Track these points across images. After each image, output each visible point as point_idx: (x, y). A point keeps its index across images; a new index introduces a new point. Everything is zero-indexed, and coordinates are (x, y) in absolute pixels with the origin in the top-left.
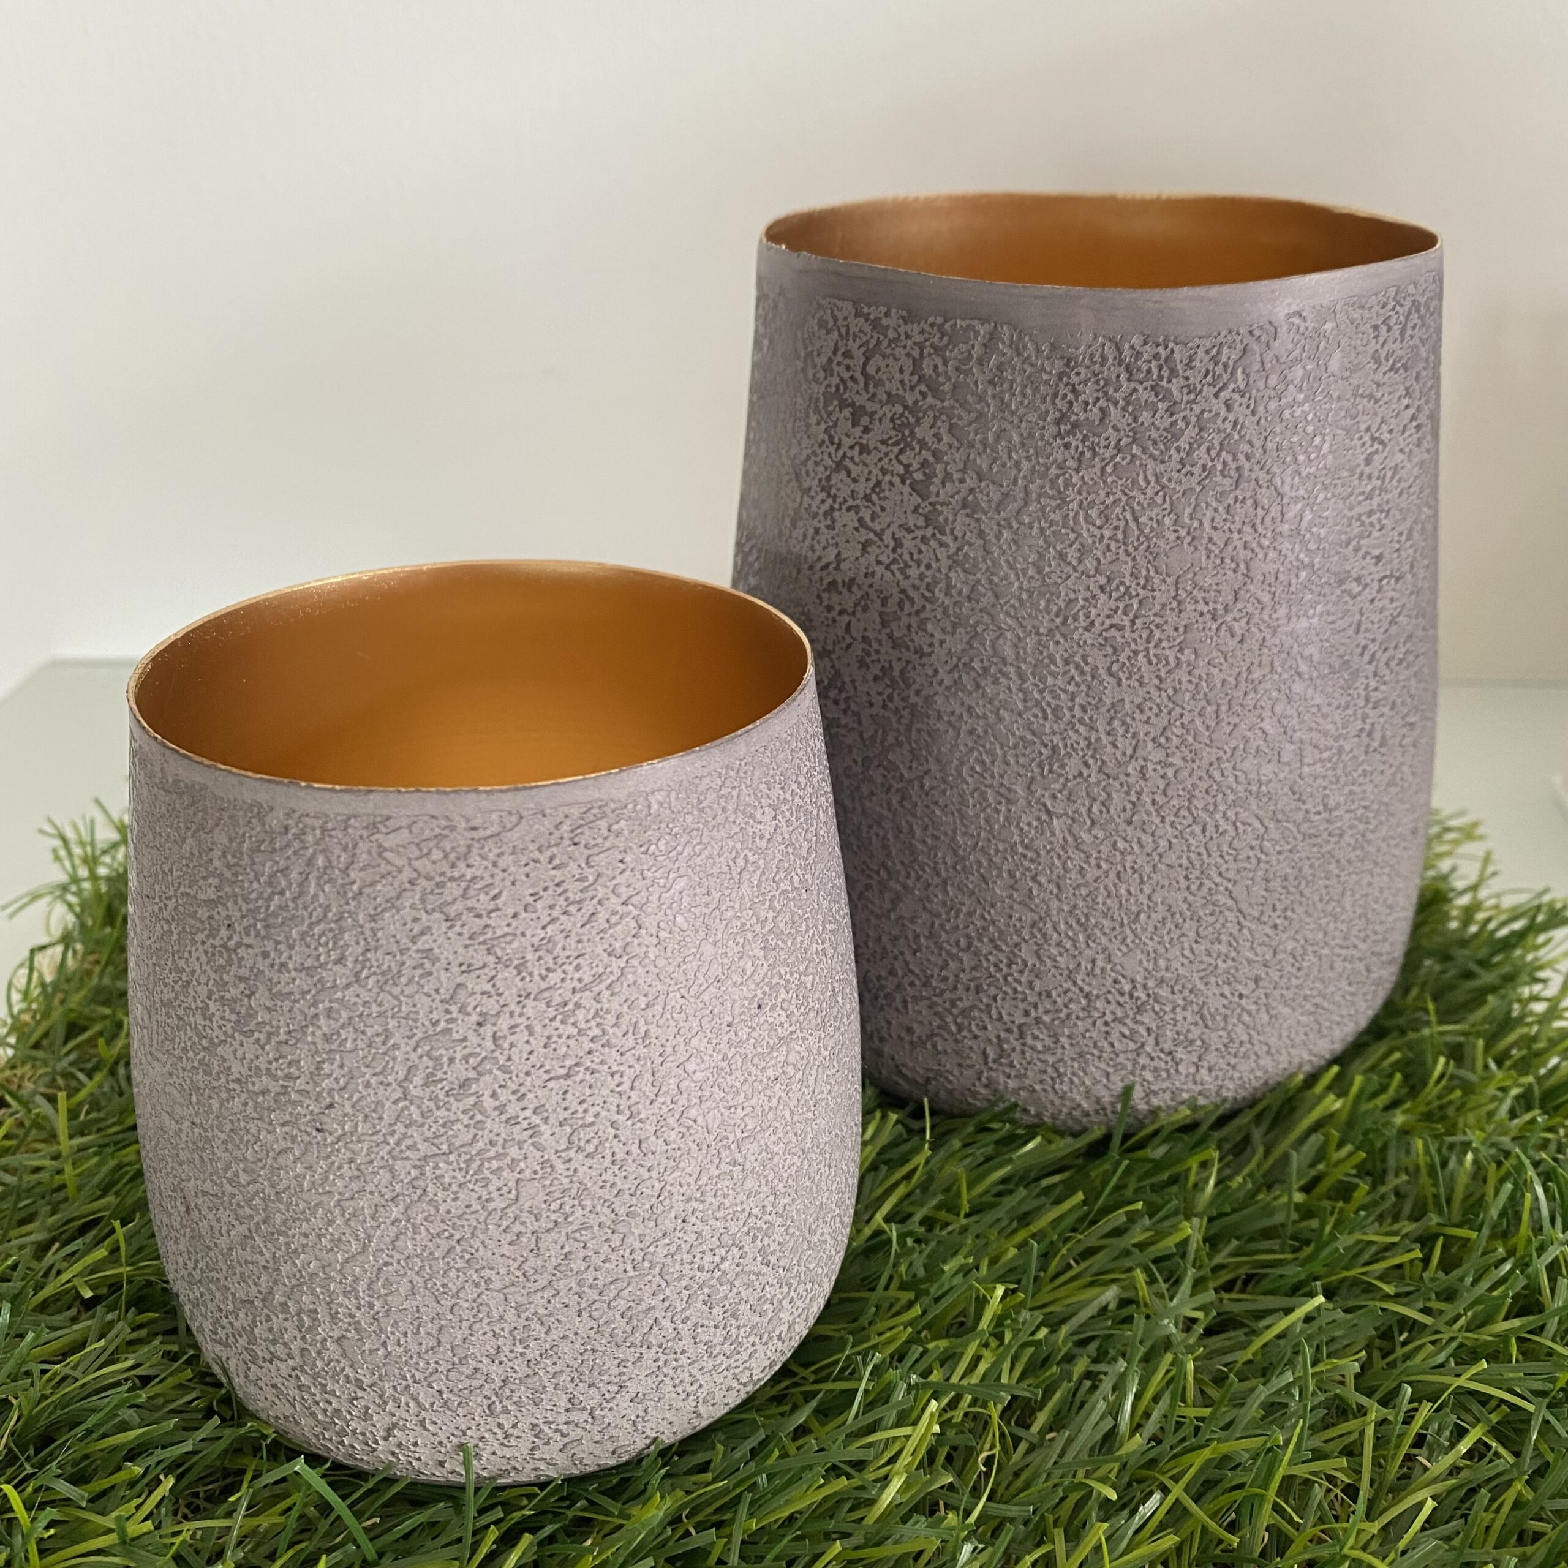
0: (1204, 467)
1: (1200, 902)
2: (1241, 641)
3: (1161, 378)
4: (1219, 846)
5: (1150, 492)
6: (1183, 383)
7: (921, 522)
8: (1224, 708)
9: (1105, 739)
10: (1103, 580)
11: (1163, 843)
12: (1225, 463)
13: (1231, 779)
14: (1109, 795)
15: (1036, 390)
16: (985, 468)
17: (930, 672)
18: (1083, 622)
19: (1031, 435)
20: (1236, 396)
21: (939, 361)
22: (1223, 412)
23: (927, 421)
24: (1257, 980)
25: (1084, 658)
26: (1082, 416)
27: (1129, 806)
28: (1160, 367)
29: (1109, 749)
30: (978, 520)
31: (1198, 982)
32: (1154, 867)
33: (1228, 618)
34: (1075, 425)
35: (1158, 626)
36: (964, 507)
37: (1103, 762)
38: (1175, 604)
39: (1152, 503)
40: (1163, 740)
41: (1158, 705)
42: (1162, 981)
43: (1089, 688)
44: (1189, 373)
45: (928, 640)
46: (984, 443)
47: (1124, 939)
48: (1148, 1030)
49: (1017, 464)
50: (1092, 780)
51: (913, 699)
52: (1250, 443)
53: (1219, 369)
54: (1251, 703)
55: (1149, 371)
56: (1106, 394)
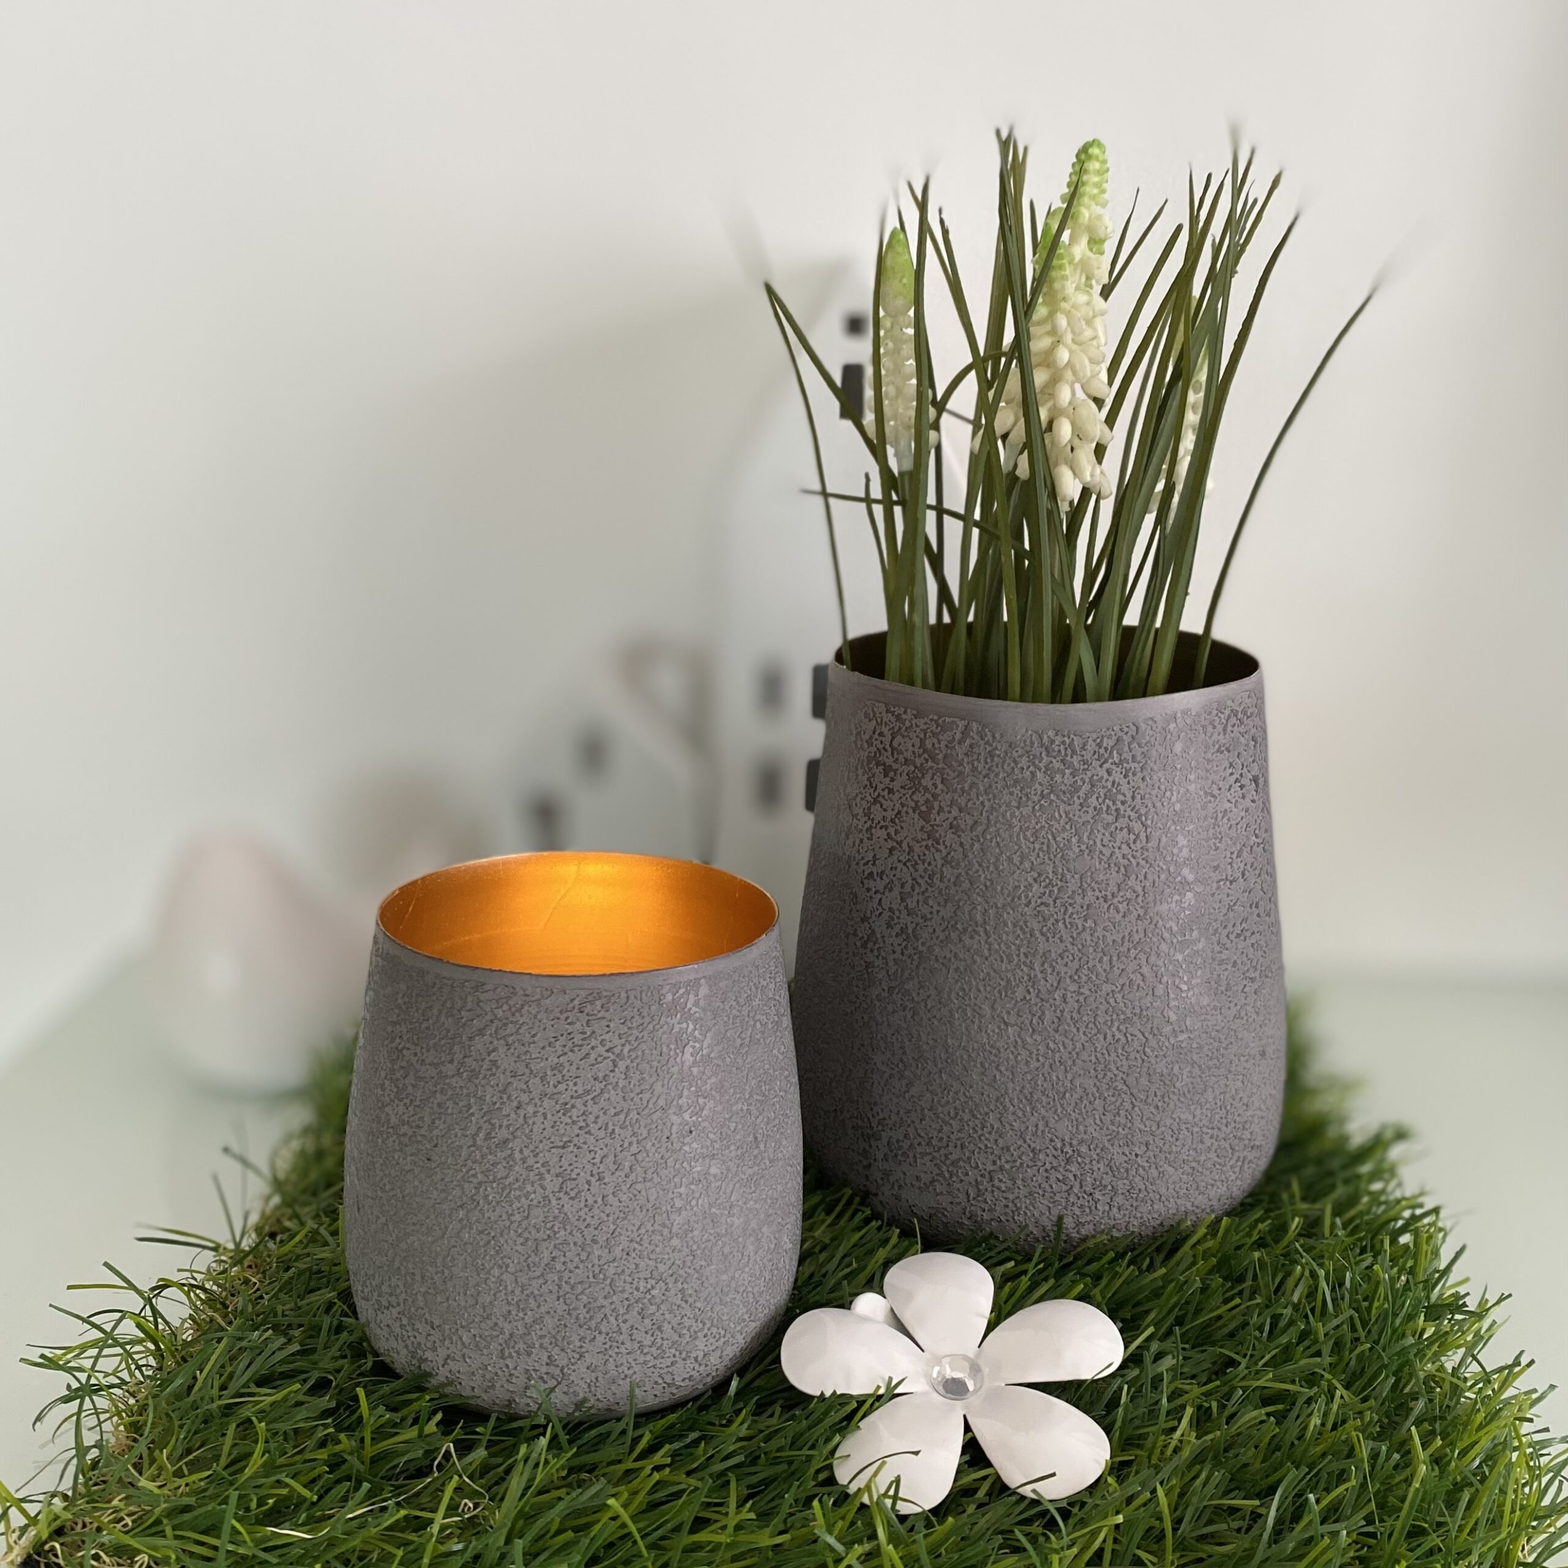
0: (1095, 808)
1: (1105, 1087)
2: (1124, 916)
3: (1066, 755)
4: (1116, 1049)
5: (1062, 822)
6: (1080, 758)
7: (925, 836)
8: (1115, 958)
9: (1040, 976)
10: (1035, 875)
11: (1079, 1046)
12: (1108, 807)
13: (1122, 1004)
14: (1043, 1013)
15: (992, 760)
16: (963, 804)
17: (931, 931)
18: (1024, 901)
19: (990, 786)
20: (1114, 767)
21: (935, 741)
22: (1106, 776)
23: (929, 776)
24: (1147, 1144)
25: (1025, 922)
26: (1020, 776)
27: (1056, 1020)
28: (1066, 749)
29: (1042, 982)
30: (959, 836)
31: (1106, 1144)
32: (1074, 1061)
33: (1115, 901)
34: (1016, 782)
35: (1070, 905)
36: (951, 828)
37: (1039, 991)
38: (1080, 891)
39: (1064, 829)
40: (1076, 977)
41: (1073, 955)
42: (1082, 1141)
43: (1029, 942)
44: (1084, 753)
45: (930, 910)
46: (962, 789)
47: (1056, 1111)
48: (1075, 1176)
49: (982, 803)
50: (1032, 1002)
51: (921, 948)
52: (1124, 795)
53: (1102, 751)
54: (1133, 956)
55: (1059, 751)
56: (1034, 764)
